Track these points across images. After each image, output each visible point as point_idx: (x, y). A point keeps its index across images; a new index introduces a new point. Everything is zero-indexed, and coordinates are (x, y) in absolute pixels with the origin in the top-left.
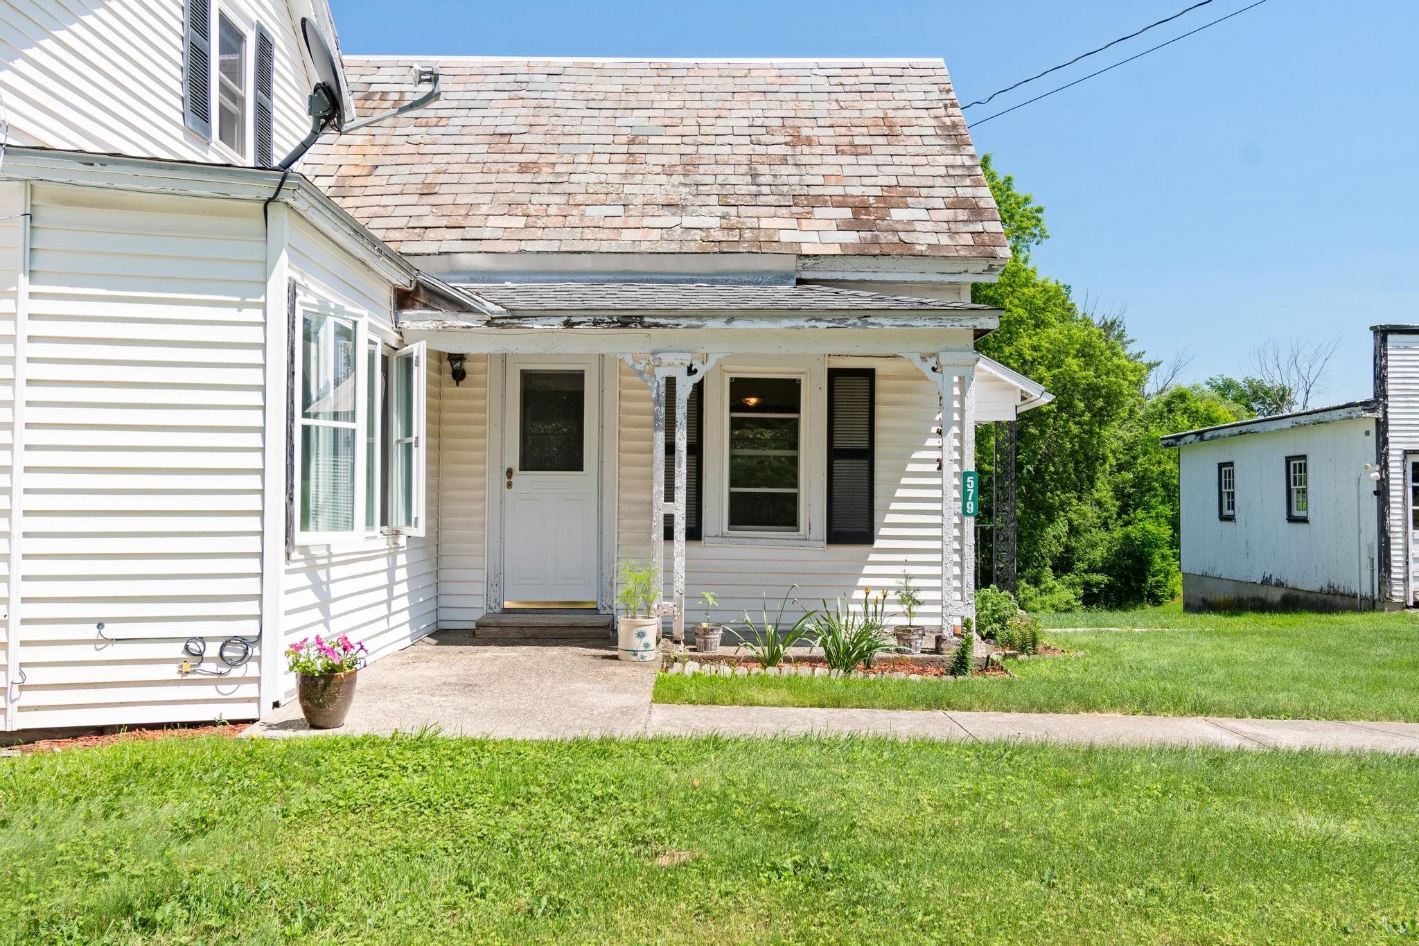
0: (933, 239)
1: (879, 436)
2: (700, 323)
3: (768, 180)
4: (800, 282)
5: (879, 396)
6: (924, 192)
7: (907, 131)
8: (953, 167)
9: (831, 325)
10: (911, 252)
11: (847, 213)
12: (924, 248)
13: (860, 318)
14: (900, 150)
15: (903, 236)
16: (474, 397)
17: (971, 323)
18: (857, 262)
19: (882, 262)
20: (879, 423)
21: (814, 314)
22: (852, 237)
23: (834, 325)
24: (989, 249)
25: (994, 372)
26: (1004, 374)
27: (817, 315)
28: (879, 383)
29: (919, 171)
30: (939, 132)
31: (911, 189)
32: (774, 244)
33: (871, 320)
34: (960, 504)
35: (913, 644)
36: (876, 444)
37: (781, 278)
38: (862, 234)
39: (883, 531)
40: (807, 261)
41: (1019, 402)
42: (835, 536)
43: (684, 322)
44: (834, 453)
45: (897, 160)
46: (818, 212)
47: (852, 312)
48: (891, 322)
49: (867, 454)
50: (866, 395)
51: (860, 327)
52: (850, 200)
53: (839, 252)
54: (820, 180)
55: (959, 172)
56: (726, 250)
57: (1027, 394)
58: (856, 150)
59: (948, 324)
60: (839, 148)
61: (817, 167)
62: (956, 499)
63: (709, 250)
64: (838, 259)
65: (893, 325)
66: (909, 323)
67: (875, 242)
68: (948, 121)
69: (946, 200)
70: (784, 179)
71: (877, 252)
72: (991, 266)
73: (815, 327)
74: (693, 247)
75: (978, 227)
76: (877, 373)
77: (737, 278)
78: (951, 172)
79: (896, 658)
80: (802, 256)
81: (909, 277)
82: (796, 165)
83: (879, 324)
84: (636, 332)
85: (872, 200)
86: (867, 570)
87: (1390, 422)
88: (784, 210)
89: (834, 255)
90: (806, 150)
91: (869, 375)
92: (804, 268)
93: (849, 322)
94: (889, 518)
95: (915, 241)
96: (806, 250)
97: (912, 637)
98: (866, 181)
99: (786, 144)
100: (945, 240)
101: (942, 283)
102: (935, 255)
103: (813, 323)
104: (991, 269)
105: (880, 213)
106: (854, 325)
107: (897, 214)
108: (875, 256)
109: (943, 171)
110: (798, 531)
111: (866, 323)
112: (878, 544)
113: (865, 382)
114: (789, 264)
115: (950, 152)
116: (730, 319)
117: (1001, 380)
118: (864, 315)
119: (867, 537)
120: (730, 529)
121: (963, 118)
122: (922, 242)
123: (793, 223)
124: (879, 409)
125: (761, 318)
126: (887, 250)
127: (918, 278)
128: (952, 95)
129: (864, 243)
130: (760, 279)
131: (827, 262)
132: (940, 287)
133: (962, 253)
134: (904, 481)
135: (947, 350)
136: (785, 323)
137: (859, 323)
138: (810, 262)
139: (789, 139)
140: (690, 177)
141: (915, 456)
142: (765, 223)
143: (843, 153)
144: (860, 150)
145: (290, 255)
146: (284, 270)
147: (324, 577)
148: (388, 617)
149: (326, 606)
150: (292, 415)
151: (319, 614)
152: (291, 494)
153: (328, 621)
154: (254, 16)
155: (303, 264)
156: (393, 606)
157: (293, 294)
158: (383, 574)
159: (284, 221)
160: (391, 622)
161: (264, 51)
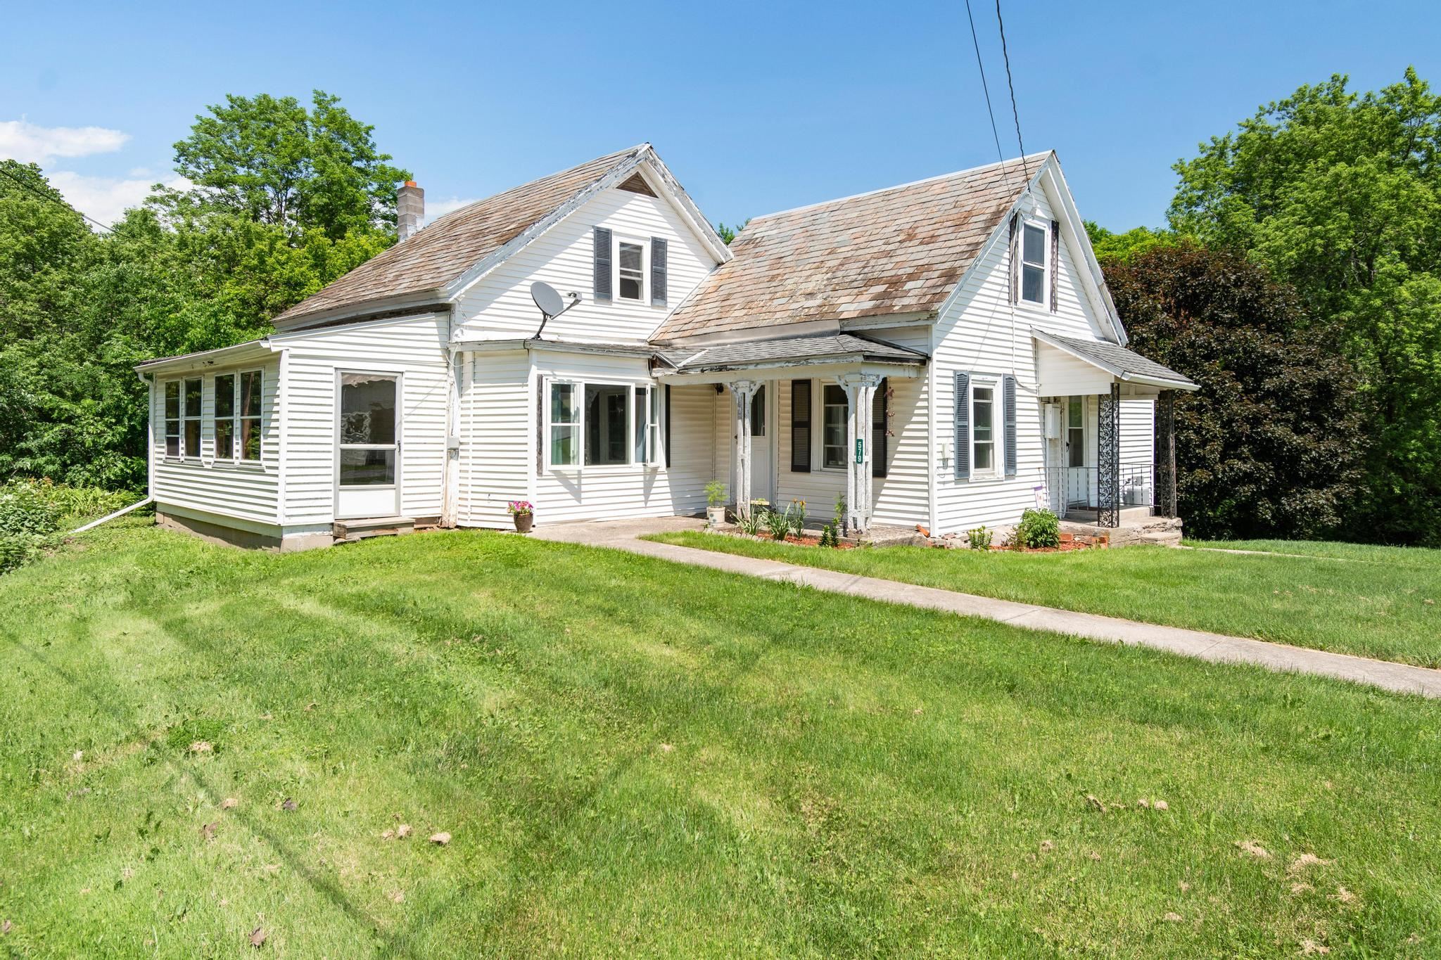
0: (908, 301)
2: (746, 367)
3: (868, 269)
4: (842, 333)
6: (937, 267)
9: (794, 365)
10: (888, 312)
11: (885, 287)
14: (955, 235)
15: (896, 301)
16: (726, 400)
17: (851, 360)
18: (865, 320)
19: (877, 318)
22: (872, 304)
24: (930, 305)
29: (948, 251)
30: (989, 217)
31: (931, 266)
32: (836, 312)
38: (877, 302)
39: (891, 470)
43: (741, 367)
45: (945, 244)
46: (872, 289)
47: (801, 358)
49: (884, 426)
52: (894, 278)
53: (857, 315)
54: (892, 266)
55: (970, 248)
56: (807, 320)
58: (931, 240)
60: (924, 240)
61: (899, 257)
63: (800, 320)
64: (857, 319)
67: (881, 306)
69: (943, 271)
70: (875, 268)
71: (872, 314)
72: (931, 314)
74: (797, 319)
75: (940, 290)
77: (816, 334)
78: (966, 249)
80: (840, 320)
81: (897, 325)
82: (891, 257)
84: (724, 373)
85: (904, 277)
86: (884, 492)
88: (856, 290)
89: (854, 318)
90: (906, 244)
92: (844, 325)
94: (895, 463)
95: (897, 304)
96: (842, 316)
98: (914, 263)
99: (900, 241)
100: (914, 301)
102: (901, 312)
104: (932, 317)
105: (900, 285)
107: (908, 285)
108: (878, 315)
109: (963, 248)
112: (889, 477)
114: (837, 324)
116: (757, 364)
118: (807, 358)
119: (885, 473)
120: (823, 467)
122: (902, 303)
123: (854, 298)
125: (768, 363)
126: (878, 312)
129: (878, 306)
130: (825, 333)
131: (853, 321)
133: (914, 309)
134: (902, 441)
138: (845, 322)
139: (906, 237)
140: (835, 273)
141: (907, 427)
142: (840, 300)
143: (923, 243)
144: (934, 239)
145: (541, 365)
146: (534, 372)
147: (575, 482)
148: (646, 501)
149: (577, 493)
150: (540, 423)
151: (569, 496)
152: (540, 452)
153: (579, 499)
154: (649, 235)
155: (553, 366)
156: (651, 497)
157: (540, 379)
158: (639, 483)
159: (534, 355)
160: (649, 504)
161: (659, 247)
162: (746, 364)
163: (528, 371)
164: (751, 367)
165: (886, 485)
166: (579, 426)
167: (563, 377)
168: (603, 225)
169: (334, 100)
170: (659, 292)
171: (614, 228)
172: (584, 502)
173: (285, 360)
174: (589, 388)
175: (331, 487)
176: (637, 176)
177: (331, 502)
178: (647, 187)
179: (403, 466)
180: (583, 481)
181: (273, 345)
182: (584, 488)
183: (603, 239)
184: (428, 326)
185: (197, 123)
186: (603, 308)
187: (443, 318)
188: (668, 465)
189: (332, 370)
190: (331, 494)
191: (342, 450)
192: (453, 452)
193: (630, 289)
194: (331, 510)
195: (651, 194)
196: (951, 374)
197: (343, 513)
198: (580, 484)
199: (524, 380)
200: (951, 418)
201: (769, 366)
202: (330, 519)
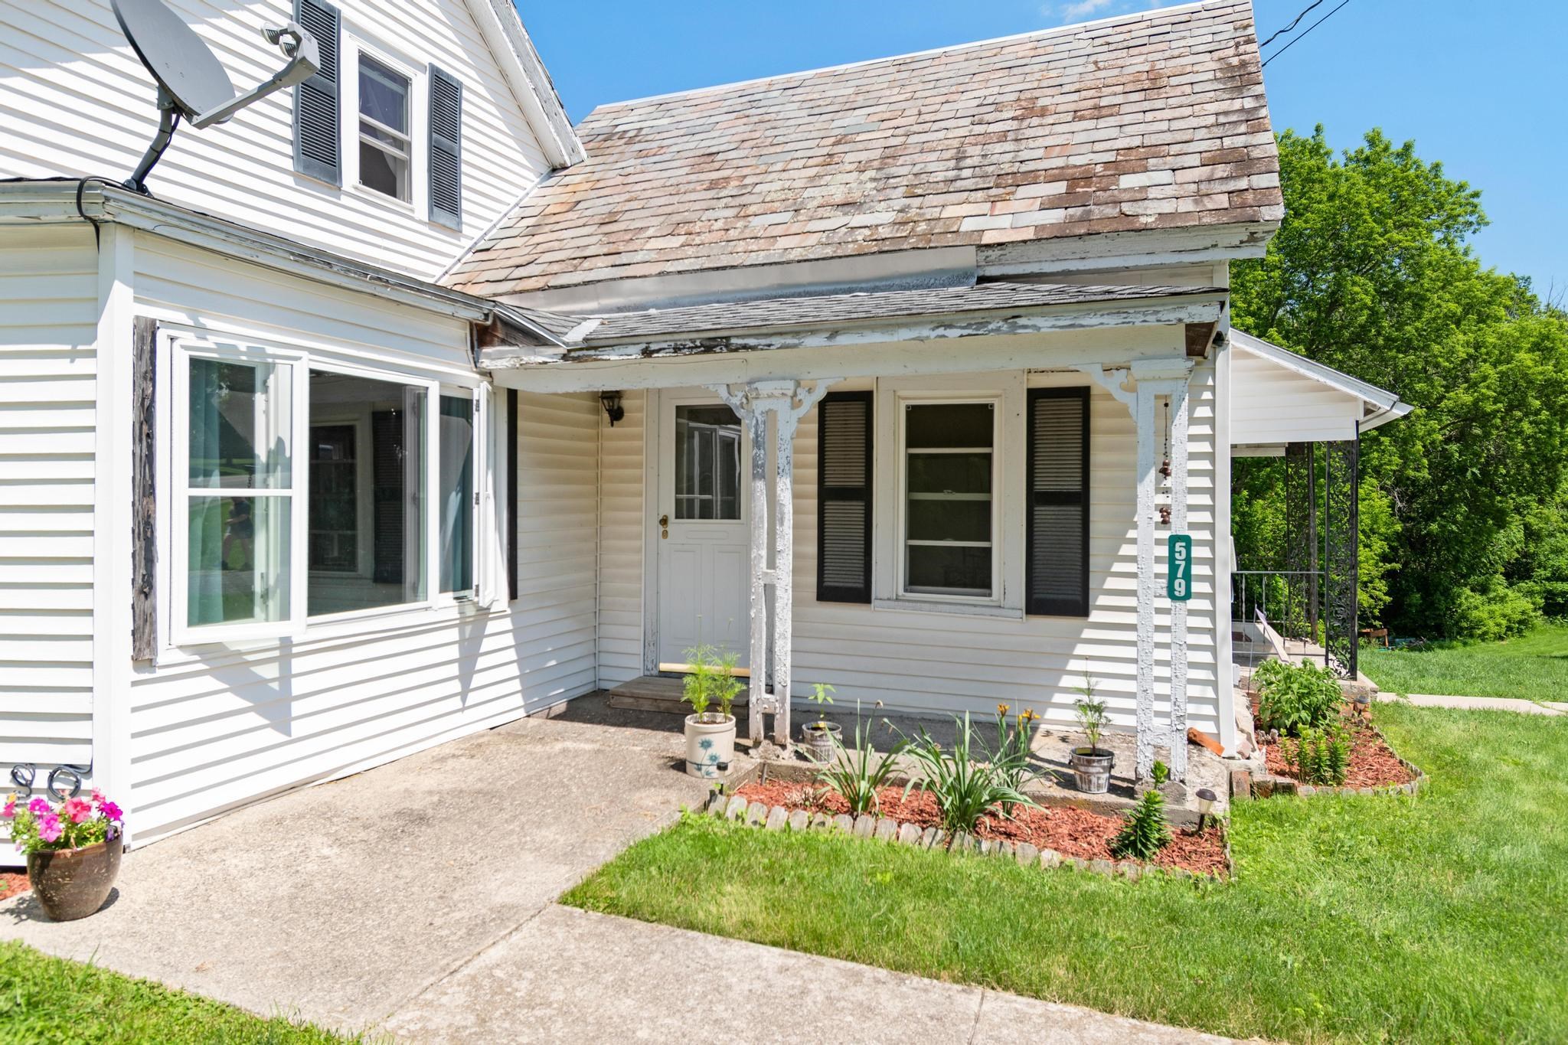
0: (1167, 207)
1: (1096, 475)
2: (796, 341)
3: (976, 161)
4: (982, 280)
5: (1096, 423)
6: (1174, 149)
7: (1174, 81)
8: (1226, 113)
9: (965, 332)
10: (1130, 227)
11: (1061, 187)
12: (1150, 220)
13: (1006, 320)
14: (1159, 104)
15: (1127, 208)
17: (1173, 316)
18: (1056, 247)
19: (1091, 244)
20: (1097, 457)
21: (942, 318)
22: (1056, 216)
23: (970, 331)
24: (1249, 211)
25: (1322, 379)
26: (1337, 381)
27: (947, 319)
28: (1096, 405)
29: (1175, 125)
30: (1219, 75)
31: (1158, 148)
32: (949, 235)
33: (1021, 321)
34: (1164, 582)
35: (1094, 779)
36: (1092, 484)
37: (958, 277)
38: (1071, 211)
39: (1102, 600)
40: (990, 252)
41: (1361, 418)
42: (1036, 606)
43: (777, 341)
44: (1036, 498)
45: (1149, 116)
46: (1022, 192)
47: (994, 313)
48: (1051, 322)
49: (1081, 499)
50: (1078, 422)
51: (1006, 333)
52: (1070, 171)
53: (1031, 236)
54: (1040, 153)
55: (1234, 118)
56: (886, 249)
57: (1375, 406)
58: (1098, 112)
59: (1138, 320)
60: (1079, 114)
61: (1041, 139)
62: (1157, 576)
63: (866, 251)
64: (1031, 247)
65: (1053, 326)
66: (1078, 322)
67: (1084, 219)
68: (1235, 61)
69: (1204, 155)
70: (994, 159)
71: (1082, 231)
72: (1252, 234)
73: (944, 336)
74: (850, 249)
75: (1243, 184)
76: (1093, 392)
77: (904, 281)
78: (1222, 119)
79: (1064, 799)
80: (981, 247)
81: (1131, 262)
82: (1016, 140)
83: (1034, 327)
85: (1099, 168)
86: (1080, 649)
88: (980, 194)
89: (1025, 242)
90: (1035, 121)
91: (1082, 394)
92: (988, 262)
93: (990, 327)
94: (1111, 583)
95: (1140, 211)
96: (987, 239)
97: (1092, 770)
98: (1098, 147)
99: (1013, 119)
100: (1186, 206)
101: (1180, 265)
102: (1171, 226)
103: (941, 331)
104: (1253, 238)
105: (1105, 182)
106: (998, 330)
107: (1127, 181)
108: (1080, 236)
109: (1212, 120)
110: (990, 595)
111: (1015, 327)
112: (1095, 616)
113: (1076, 404)
114: (967, 258)
115: (1228, 96)
116: (834, 333)
117: (1334, 389)
118: (1012, 315)
119: (1079, 607)
120: (906, 590)
121: (1258, 54)
122: (1148, 214)
123: (986, 207)
124: (1096, 440)
125: (873, 329)
126: (1097, 228)
127: (1145, 261)
128: (1250, 31)
129: (1072, 221)
130: (932, 281)
131: (1017, 252)
132: (1180, 271)
133: (1206, 220)
135: (1144, 357)
136: (904, 334)
137: (1005, 327)
138: (993, 254)
139: (1019, 112)
140: (884, 171)
142: (947, 213)
143: (1082, 118)
144: (1104, 112)
145: (145, 286)
146: (125, 309)
147: (270, 671)
148: (464, 695)
149: (276, 706)
150: (145, 488)
151: (253, 720)
152: (145, 587)
153: (283, 724)
154: (424, 59)
155: (196, 297)
156: (477, 680)
157: (146, 337)
158: (446, 648)
160: (473, 698)
161: (445, 98)
162: (796, 333)
163: (97, 303)
164: (812, 341)
165: (1087, 634)
166: (289, 496)
167: (231, 338)
170: (446, 194)
171: (348, 15)
172: (298, 728)
182: (298, 686)
183: (320, 32)
186: (320, 201)
188: (513, 594)
193: (383, 173)
198: (286, 677)
199: (83, 337)
201: (877, 338)
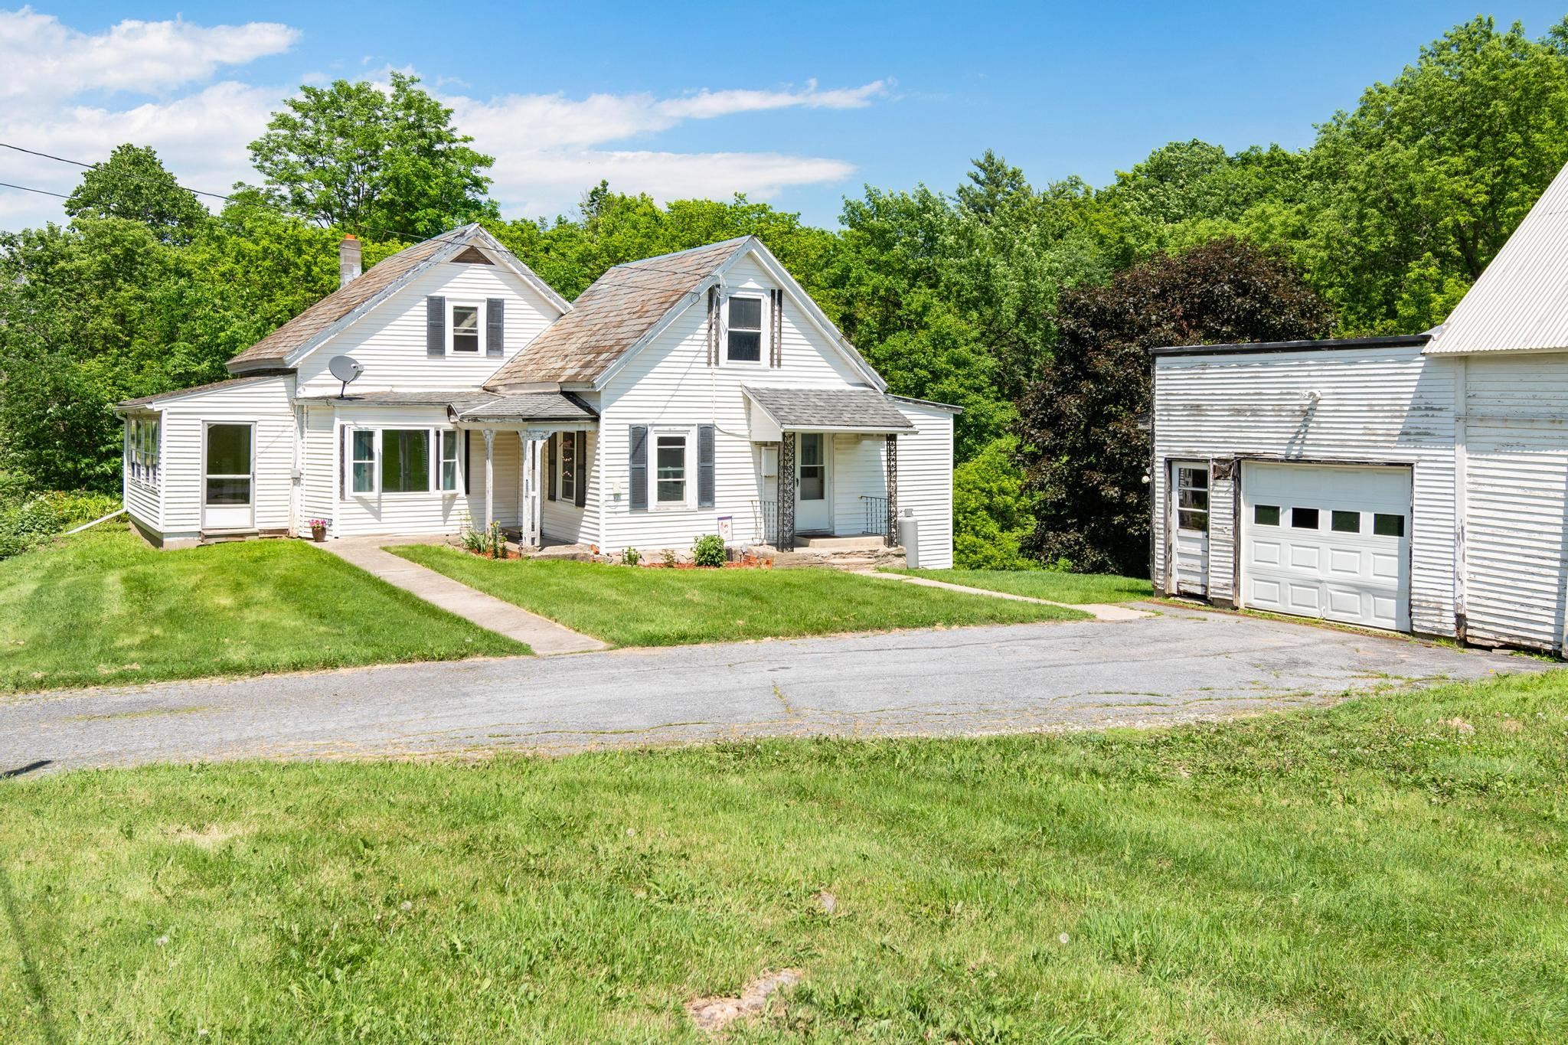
3: (603, 337)
10: (575, 380)
11: (593, 357)
12: (581, 377)
15: (587, 370)
20: (588, 453)
31: (623, 340)
39: (588, 502)
44: (579, 466)
46: (587, 357)
49: (583, 467)
52: (603, 348)
54: (612, 336)
55: (646, 327)
67: (577, 374)
70: (606, 337)
71: (570, 380)
80: (558, 383)
87: (1157, 433)
94: (588, 496)
99: (635, 312)
107: (602, 357)
112: (587, 507)
120: (562, 497)
123: (576, 364)
129: (575, 375)
134: (591, 480)
139: (640, 308)
141: (593, 469)
142: (569, 365)
145: (342, 418)
146: (338, 423)
147: (375, 505)
148: (445, 521)
149: (377, 514)
150: (342, 461)
151: (370, 516)
152: (342, 482)
153: (379, 519)
154: (484, 297)
155: (355, 418)
156: (450, 518)
157: (343, 428)
158: (438, 506)
159: (337, 411)
160: (448, 523)
161: (495, 308)
163: (332, 421)
165: (584, 513)
166: (377, 462)
167: (364, 425)
168: (437, 294)
169: (413, 81)
170: (495, 343)
171: (447, 295)
172: (383, 520)
173: (164, 417)
174: (387, 434)
175: (199, 505)
176: (472, 249)
177: (199, 516)
178: (483, 256)
179: (257, 490)
180: (383, 504)
181: (155, 407)
182: (383, 510)
183: (436, 307)
184: (278, 386)
185: (272, 120)
186: (437, 362)
187: (290, 379)
188: (467, 492)
189: (200, 422)
190: (199, 511)
191: (209, 480)
192: (297, 480)
193: (466, 343)
194: (199, 522)
195: (488, 262)
196: (627, 427)
197: (208, 525)
198: (380, 507)
199: (331, 428)
200: (627, 462)
202: (198, 529)
